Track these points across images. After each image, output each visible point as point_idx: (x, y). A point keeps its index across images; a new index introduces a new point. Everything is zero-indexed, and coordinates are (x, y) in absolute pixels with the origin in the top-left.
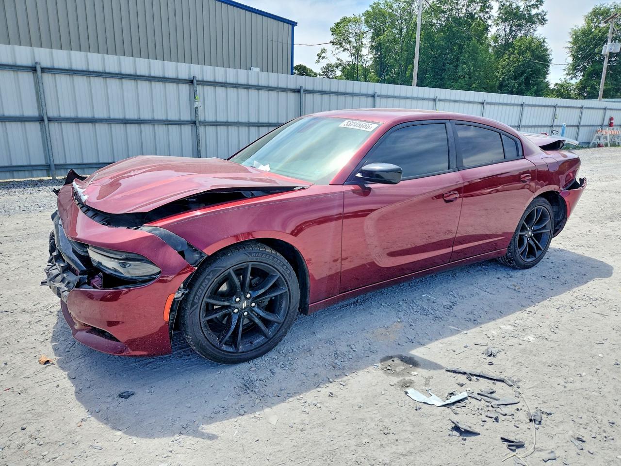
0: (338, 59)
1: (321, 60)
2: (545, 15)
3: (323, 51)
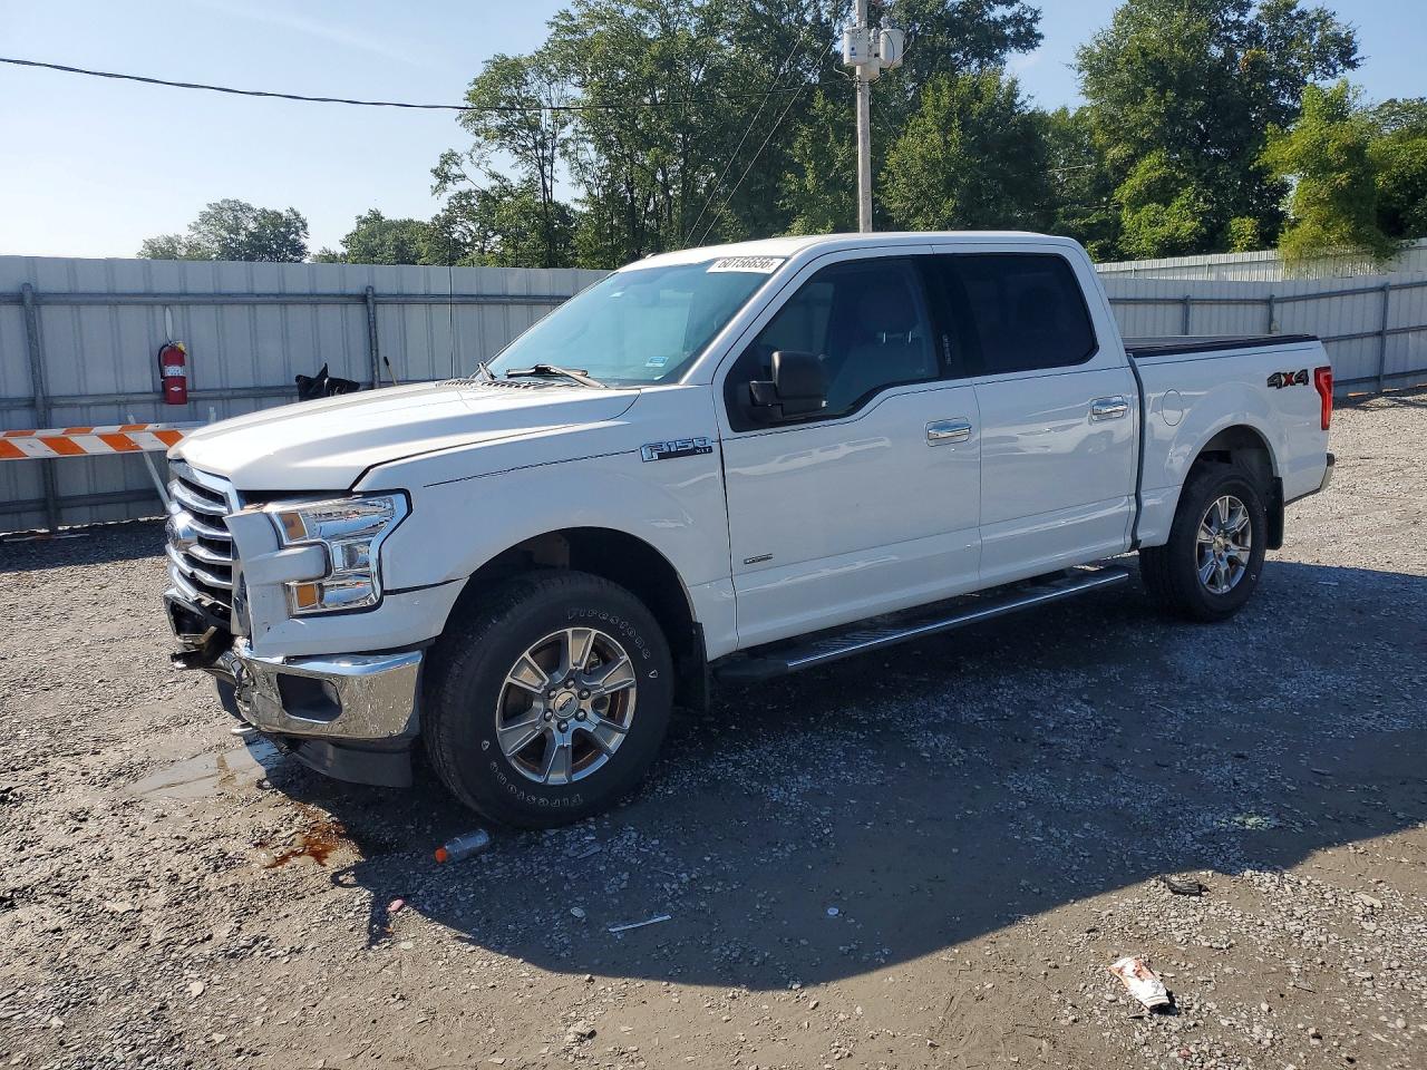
0: (494, 176)
1: (450, 184)
2: (1035, 19)
3: (450, 158)
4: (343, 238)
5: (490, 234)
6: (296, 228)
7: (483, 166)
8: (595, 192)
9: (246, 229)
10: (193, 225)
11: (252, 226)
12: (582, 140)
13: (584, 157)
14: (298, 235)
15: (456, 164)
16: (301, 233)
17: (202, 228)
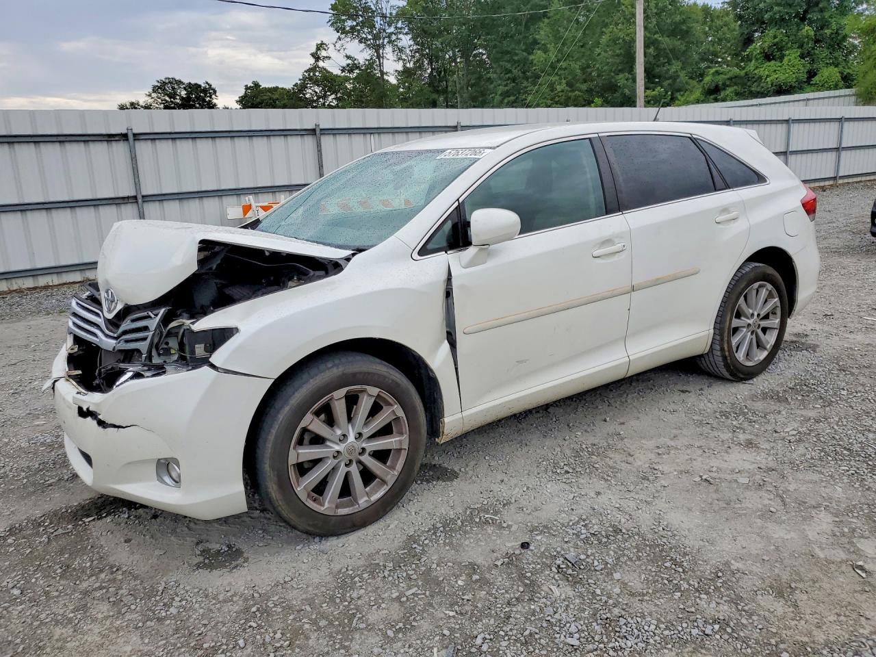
4: (237, 99)
5: (328, 93)
6: (210, 93)
7: (342, 51)
8: (408, 65)
9: (180, 96)
10: (148, 94)
11: (183, 93)
12: (400, 33)
13: (400, 44)
14: (210, 97)
15: (325, 50)
16: (213, 96)
17: (154, 95)
